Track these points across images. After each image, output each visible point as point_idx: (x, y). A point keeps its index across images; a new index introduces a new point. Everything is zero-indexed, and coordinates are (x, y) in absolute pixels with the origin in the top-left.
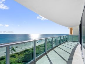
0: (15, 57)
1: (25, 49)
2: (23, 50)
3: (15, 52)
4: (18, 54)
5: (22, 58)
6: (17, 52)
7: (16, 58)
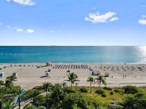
0: (104, 96)
1: (126, 85)
2: (122, 86)
3: (105, 84)
4: (110, 91)
5: (120, 104)
6: (108, 86)
7: (105, 98)
